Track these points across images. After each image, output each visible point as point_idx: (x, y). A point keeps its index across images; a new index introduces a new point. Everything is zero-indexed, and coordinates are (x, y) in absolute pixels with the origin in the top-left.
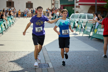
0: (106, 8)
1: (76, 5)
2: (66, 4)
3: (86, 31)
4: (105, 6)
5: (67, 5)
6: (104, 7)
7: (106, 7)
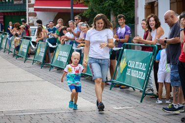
0: (87, 16)
1: (29, 12)
2: (9, 11)
3: (58, 60)
4: (85, 12)
5: (10, 13)
6: (84, 15)
7: (87, 14)
